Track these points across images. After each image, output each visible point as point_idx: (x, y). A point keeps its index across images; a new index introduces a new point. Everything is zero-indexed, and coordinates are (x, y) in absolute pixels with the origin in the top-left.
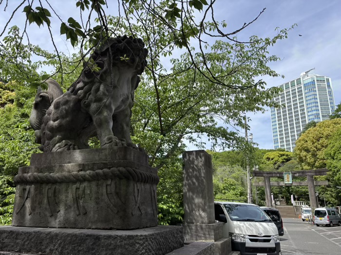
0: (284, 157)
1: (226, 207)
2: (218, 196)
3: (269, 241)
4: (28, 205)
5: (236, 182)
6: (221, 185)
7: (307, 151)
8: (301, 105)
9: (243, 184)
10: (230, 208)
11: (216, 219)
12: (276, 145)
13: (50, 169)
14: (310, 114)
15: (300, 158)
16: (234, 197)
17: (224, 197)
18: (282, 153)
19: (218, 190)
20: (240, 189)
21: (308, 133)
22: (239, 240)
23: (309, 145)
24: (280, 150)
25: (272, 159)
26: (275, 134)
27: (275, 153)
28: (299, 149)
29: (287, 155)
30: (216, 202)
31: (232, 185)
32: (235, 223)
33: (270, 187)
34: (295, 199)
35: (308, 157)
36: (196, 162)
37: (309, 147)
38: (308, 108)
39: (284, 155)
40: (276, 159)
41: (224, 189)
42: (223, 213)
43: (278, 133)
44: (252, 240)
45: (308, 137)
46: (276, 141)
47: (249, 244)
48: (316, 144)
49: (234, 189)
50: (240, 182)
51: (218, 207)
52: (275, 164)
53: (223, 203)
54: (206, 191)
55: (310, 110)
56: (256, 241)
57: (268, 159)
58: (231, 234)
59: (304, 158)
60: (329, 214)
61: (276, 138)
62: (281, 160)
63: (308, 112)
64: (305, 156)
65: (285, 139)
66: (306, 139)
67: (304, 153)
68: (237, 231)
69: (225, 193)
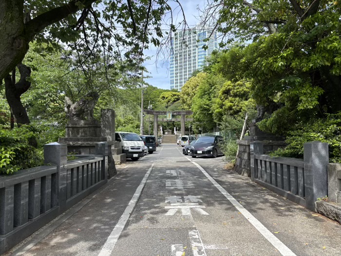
0: (176, 97)
1: (121, 135)
2: (120, 128)
3: (139, 149)
4: (70, 132)
5: (134, 118)
6: (122, 120)
7: (188, 95)
8: (194, 52)
9: (139, 119)
10: (123, 135)
11: (116, 140)
12: (172, 85)
13: (76, 124)
14: (199, 60)
15: (183, 100)
16: (132, 129)
17: (124, 128)
18: (174, 93)
19: (120, 124)
20: (137, 122)
21: (190, 81)
22: (126, 149)
23: (190, 90)
24: (173, 90)
25: (167, 98)
26: (172, 76)
27: (169, 93)
28: (183, 93)
29: (178, 96)
30: (116, 132)
31: (130, 120)
32: (124, 141)
33: (157, 122)
34: (176, 130)
35: (188, 100)
36: (107, 114)
37: (190, 92)
38: (199, 56)
39: (176, 95)
40: (169, 98)
41: (125, 123)
42: (119, 137)
43: (174, 75)
44: (131, 149)
45: (190, 84)
46: (172, 82)
47: (130, 150)
48: (194, 90)
49: (132, 123)
50: (137, 118)
51: (117, 135)
52: (169, 102)
53: (120, 132)
54: (112, 127)
55: (200, 57)
56: (134, 149)
57: (164, 97)
58: (122, 146)
59: (185, 100)
60: (190, 139)
61: (172, 79)
62: (173, 99)
63: (199, 59)
64: (186, 99)
65: (179, 81)
66: (189, 86)
67: (186, 97)
68: (125, 145)
69: (125, 126)
